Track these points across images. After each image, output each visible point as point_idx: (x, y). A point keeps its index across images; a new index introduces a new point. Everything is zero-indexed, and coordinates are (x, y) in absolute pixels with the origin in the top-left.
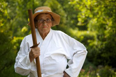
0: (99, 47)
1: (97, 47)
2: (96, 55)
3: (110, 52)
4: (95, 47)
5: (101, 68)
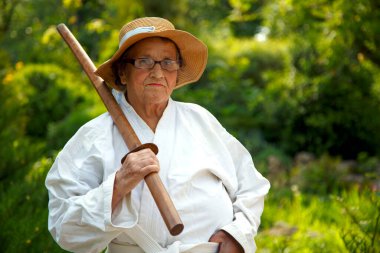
0: (300, 95)
1: (293, 93)
2: (289, 122)
3: (335, 108)
4: (286, 95)
5: (305, 162)
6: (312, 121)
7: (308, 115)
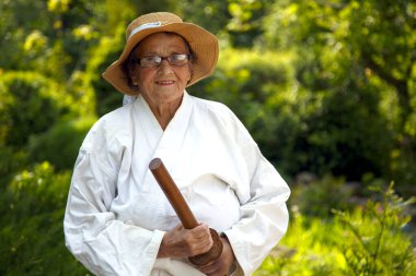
0: (303, 110)
1: (295, 108)
2: (290, 139)
3: (340, 126)
4: (287, 110)
5: (306, 183)
6: (314, 139)
7: (311, 132)
